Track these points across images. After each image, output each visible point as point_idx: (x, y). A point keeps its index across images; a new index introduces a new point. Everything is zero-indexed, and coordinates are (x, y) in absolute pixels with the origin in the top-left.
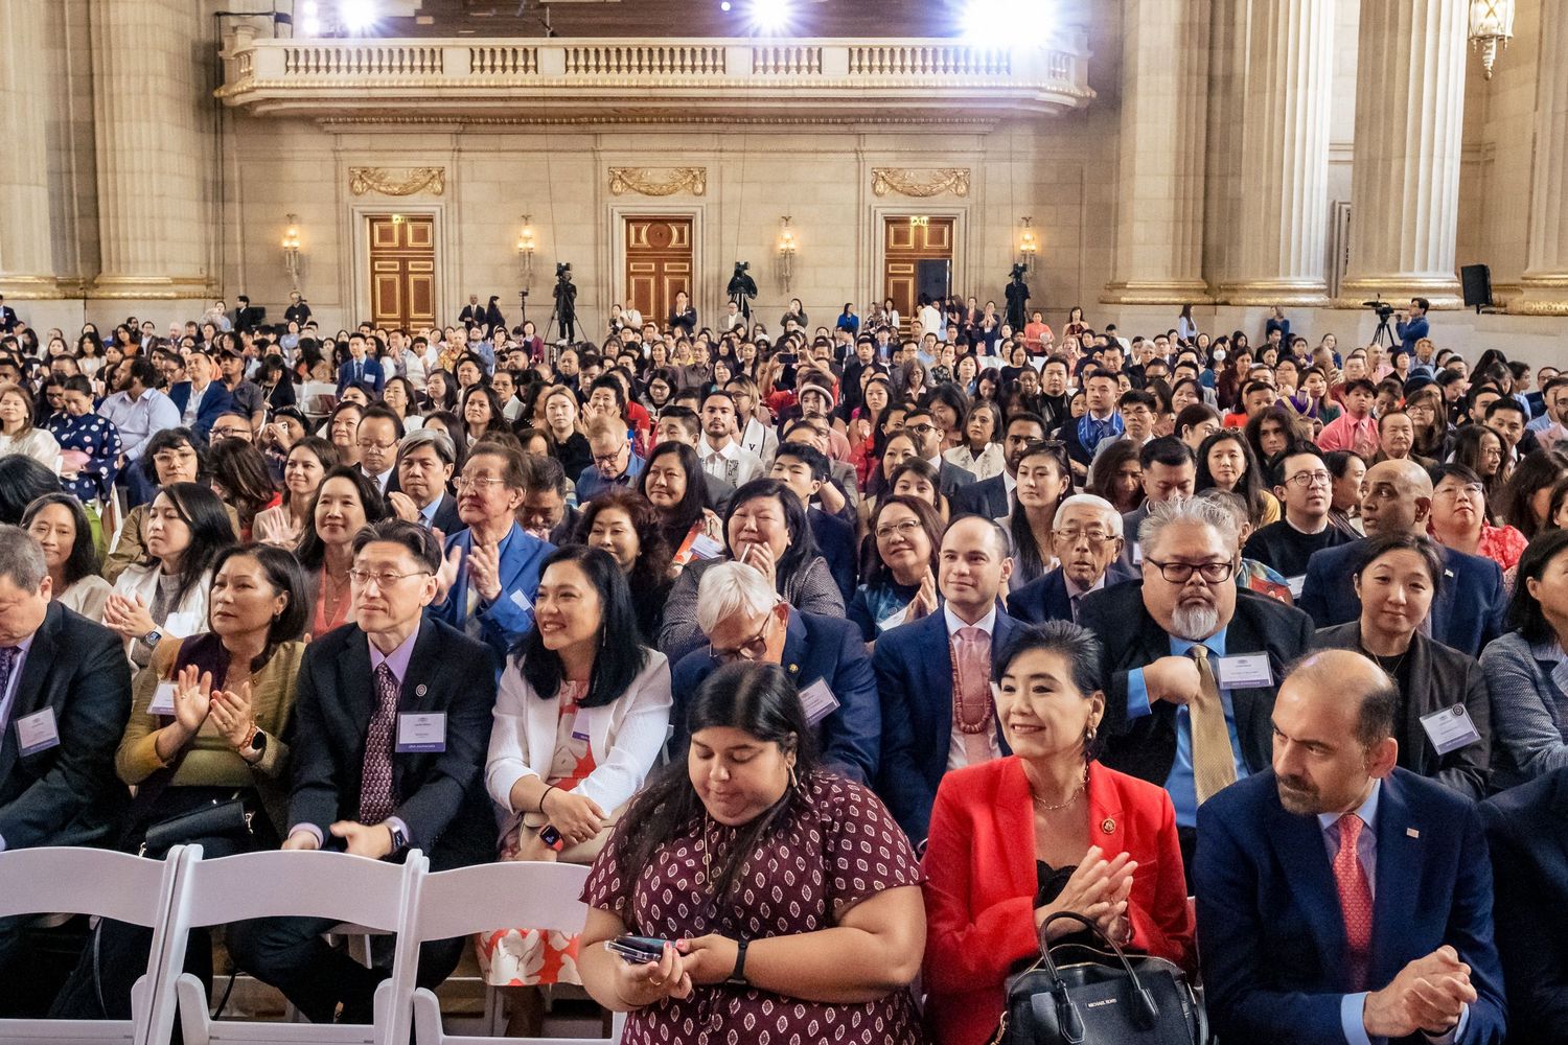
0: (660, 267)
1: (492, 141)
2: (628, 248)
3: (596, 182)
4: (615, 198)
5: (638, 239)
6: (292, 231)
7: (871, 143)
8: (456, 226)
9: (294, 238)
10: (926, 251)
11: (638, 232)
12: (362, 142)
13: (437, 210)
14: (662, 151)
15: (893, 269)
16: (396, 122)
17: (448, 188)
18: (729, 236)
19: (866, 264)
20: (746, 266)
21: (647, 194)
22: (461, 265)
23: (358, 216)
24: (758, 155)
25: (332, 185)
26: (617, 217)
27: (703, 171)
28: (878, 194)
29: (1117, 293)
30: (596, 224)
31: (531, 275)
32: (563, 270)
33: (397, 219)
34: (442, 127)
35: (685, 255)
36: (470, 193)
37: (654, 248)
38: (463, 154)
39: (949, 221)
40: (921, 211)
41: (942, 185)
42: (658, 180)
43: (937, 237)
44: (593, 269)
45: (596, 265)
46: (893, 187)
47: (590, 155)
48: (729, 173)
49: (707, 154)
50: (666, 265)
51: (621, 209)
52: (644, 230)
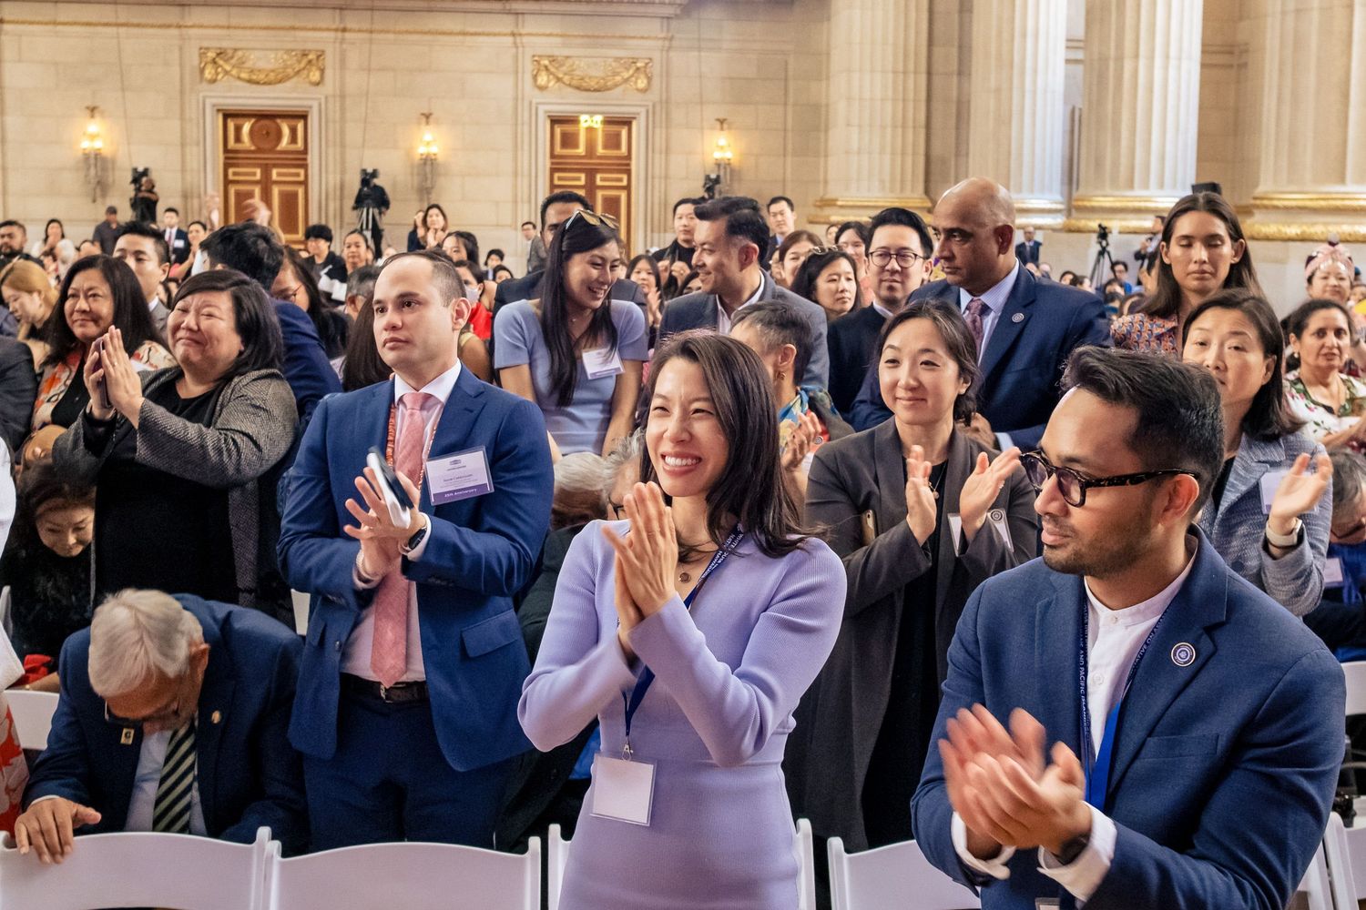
0: (266, 171)
2: (226, 150)
3: (182, 66)
4: (205, 85)
5: (238, 139)
7: (530, 25)
10: (600, 157)
11: (238, 129)
14: (268, 28)
15: (560, 179)
18: (354, 134)
19: (526, 172)
20: (374, 174)
21: (250, 81)
24: (391, 36)
26: (210, 111)
27: (321, 54)
28: (542, 88)
29: (827, 211)
30: (182, 118)
31: (100, 181)
32: (139, 177)
35: (299, 159)
37: (259, 150)
39: (627, 123)
40: (597, 109)
41: (618, 79)
42: (262, 64)
43: (613, 141)
44: (179, 172)
45: (183, 170)
46: (559, 80)
47: (174, 32)
48: (354, 58)
49: (325, 34)
50: (275, 172)
51: (215, 101)
52: (246, 127)
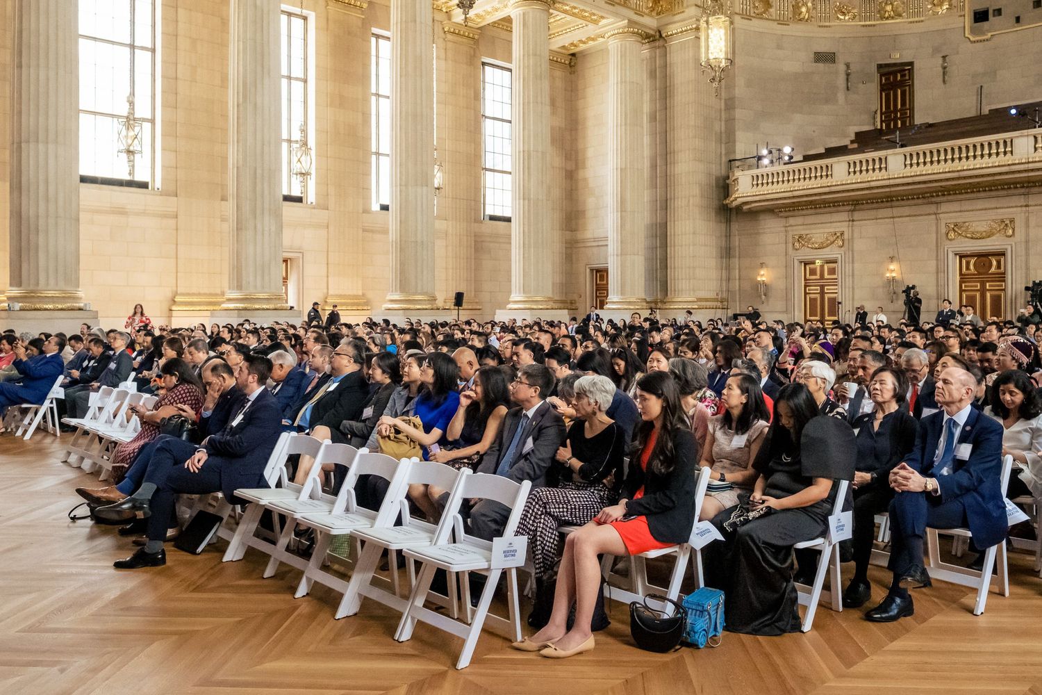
0: (983, 285)
1: (873, 213)
2: (961, 274)
3: (937, 233)
4: (949, 242)
5: (968, 268)
6: (762, 272)
8: (851, 265)
9: (764, 276)
11: (968, 263)
12: (799, 220)
13: (839, 256)
14: (982, 210)
16: (816, 208)
17: (846, 242)
21: (972, 238)
22: (853, 288)
23: (796, 263)
25: (784, 246)
26: (951, 255)
27: (1012, 221)
30: (937, 260)
31: (895, 293)
33: (818, 263)
34: (841, 208)
35: (1002, 277)
36: (859, 245)
38: (855, 223)
42: (980, 229)
44: (935, 288)
45: (937, 286)
47: (934, 217)
48: (1032, 222)
49: (1015, 209)
50: (988, 284)
51: (953, 249)
52: (972, 261)
